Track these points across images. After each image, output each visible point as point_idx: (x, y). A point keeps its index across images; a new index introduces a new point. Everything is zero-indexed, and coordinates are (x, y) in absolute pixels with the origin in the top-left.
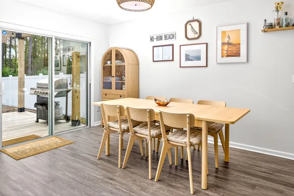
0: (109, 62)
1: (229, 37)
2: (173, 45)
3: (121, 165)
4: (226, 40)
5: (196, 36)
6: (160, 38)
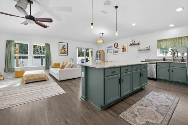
0: (97, 53)
2: (112, 49)
5: (117, 47)
6: (109, 47)
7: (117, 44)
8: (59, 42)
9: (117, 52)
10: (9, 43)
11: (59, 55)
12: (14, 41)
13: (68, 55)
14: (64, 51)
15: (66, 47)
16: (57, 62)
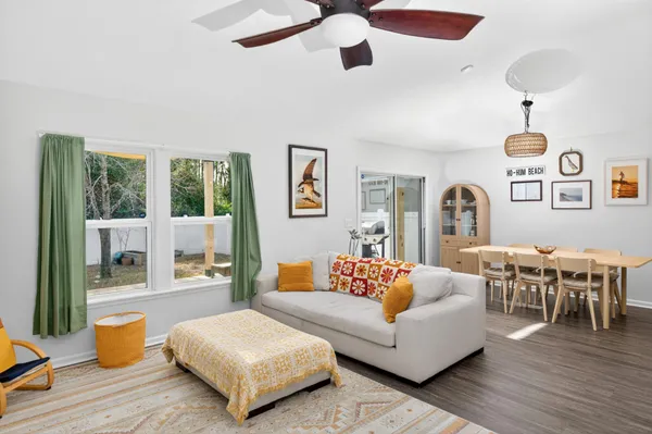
0: (449, 202)
1: (622, 174)
2: (541, 182)
3: (509, 307)
4: (619, 178)
5: (576, 171)
6: (523, 172)
7: (575, 159)
8: (290, 147)
9: (579, 199)
10: (55, 150)
11: (291, 216)
12: (81, 141)
13: (326, 215)
14: (307, 194)
15: (317, 172)
16: (295, 259)
